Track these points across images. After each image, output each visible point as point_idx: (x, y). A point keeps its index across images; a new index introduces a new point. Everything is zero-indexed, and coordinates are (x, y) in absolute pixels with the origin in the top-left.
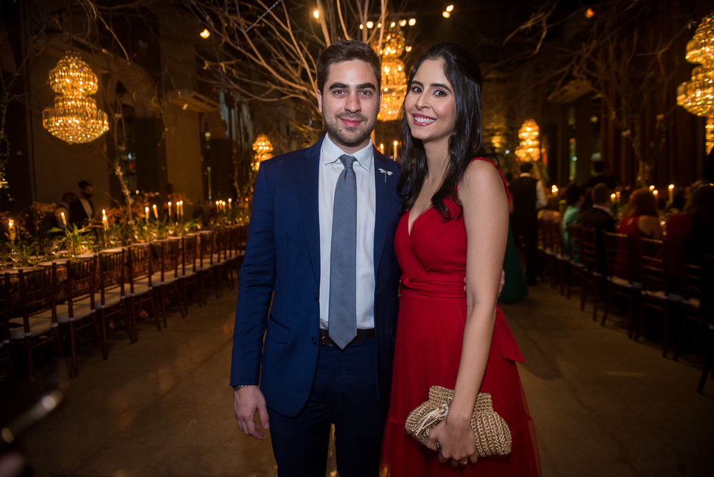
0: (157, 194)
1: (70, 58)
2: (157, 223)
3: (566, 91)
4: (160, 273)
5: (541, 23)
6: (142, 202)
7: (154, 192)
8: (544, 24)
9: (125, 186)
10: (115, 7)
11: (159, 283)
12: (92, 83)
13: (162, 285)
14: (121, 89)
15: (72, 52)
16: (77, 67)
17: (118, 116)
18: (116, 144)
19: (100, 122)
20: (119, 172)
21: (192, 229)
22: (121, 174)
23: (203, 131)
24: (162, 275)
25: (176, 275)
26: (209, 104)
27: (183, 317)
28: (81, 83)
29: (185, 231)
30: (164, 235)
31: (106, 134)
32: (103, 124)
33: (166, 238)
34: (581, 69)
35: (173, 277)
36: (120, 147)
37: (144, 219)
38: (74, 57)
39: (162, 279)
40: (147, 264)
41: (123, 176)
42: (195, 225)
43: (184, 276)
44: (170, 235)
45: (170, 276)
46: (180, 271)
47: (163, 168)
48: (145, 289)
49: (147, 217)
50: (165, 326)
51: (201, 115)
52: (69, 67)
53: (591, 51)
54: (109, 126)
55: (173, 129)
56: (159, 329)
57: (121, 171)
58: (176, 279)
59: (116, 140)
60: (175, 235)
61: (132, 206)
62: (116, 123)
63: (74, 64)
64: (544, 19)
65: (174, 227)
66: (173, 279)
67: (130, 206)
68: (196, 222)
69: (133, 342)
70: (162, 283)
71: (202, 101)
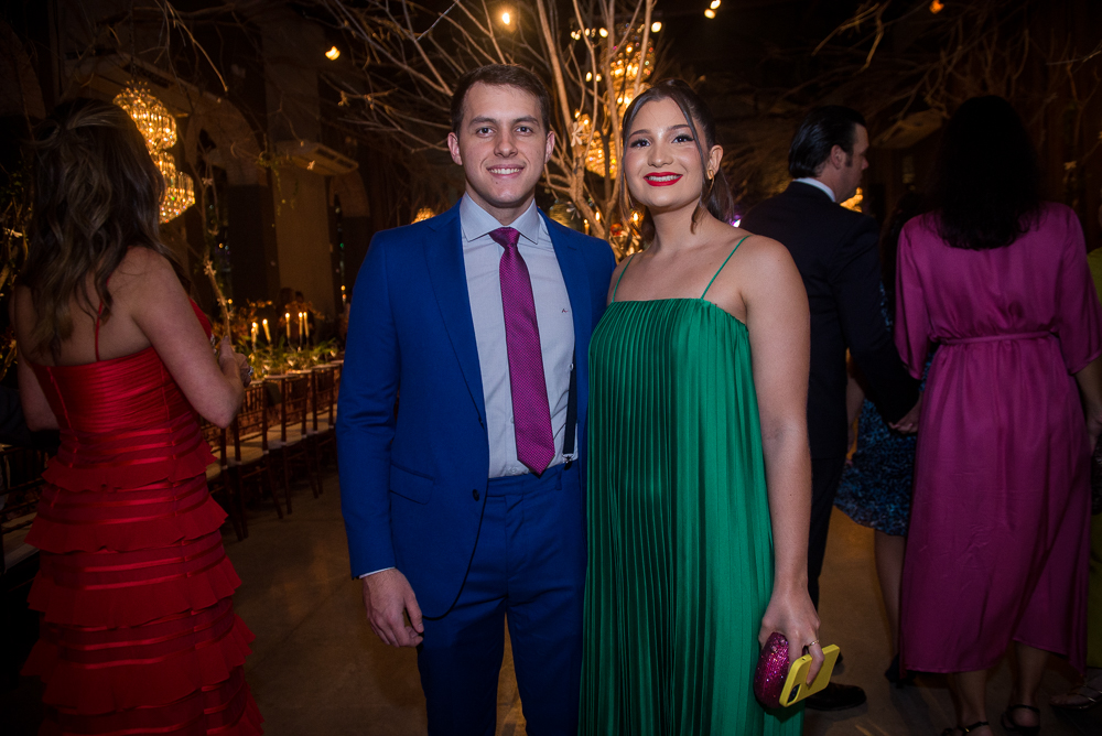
0: (270, 303)
1: (132, 91)
2: (269, 349)
3: (899, 130)
4: (279, 427)
5: (873, 20)
6: (246, 317)
7: (265, 300)
8: (879, 22)
9: (220, 292)
10: (198, 13)
11: (279, 444)
12: (167, 130)
13: (283, 447)
14: (206, 141)
15: (136, 81)
16: (144, 105)
17: (208, 181)
18: (204, 226)
19: (182, 191)
20: (210, 270)
21: (323, 358)
22: (214, 273)
23: (332, 204)
24: (284, 431)
25: (304, 430)
26: (341, 162)
27: (316, 497)
28: (151, 130)
29: (312, 361)
30: (281, 367)
31: (191, 209)
32: (186, 196)
33: (284, 372)
34: (937, 91)
35: (299, 433)
36: (210, 232)
37: (249, 343)
38: (139, 90)
39: (284, 438)
40: (260, 414)
41: (216, 275)
42: (328, 350)
43: (316, 432)
44: (290, 367)
45: (295, 432)
46: (309, 425)
47: (273, 264)
48: (258, 453)
49: (254, 339)
50: (290, 511)
51: (328, 179)
52: (131, 105)
53: (954, 61)
54: (195, 197)
55: (292, 201)
56: (281, 516)
57: (214, 269)
58: (305, 436)
59: (205, 219)
60: (297, 367)
61: (232, 323)
62: (204, 192)
63: (139, 101)
64: (879, 14)
65: (295, 355)
66: (299, 437)
67: (228, 323)
68: (329, 347)
69: (240, 539)
70: (284, 444)
71: (332, 158)
